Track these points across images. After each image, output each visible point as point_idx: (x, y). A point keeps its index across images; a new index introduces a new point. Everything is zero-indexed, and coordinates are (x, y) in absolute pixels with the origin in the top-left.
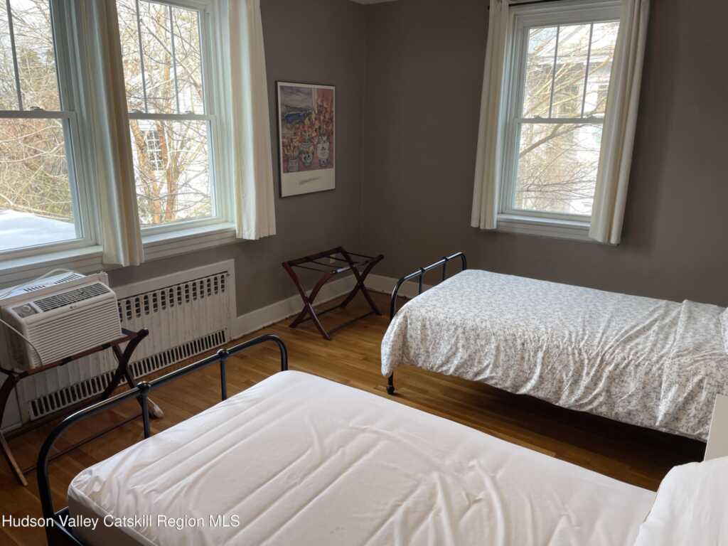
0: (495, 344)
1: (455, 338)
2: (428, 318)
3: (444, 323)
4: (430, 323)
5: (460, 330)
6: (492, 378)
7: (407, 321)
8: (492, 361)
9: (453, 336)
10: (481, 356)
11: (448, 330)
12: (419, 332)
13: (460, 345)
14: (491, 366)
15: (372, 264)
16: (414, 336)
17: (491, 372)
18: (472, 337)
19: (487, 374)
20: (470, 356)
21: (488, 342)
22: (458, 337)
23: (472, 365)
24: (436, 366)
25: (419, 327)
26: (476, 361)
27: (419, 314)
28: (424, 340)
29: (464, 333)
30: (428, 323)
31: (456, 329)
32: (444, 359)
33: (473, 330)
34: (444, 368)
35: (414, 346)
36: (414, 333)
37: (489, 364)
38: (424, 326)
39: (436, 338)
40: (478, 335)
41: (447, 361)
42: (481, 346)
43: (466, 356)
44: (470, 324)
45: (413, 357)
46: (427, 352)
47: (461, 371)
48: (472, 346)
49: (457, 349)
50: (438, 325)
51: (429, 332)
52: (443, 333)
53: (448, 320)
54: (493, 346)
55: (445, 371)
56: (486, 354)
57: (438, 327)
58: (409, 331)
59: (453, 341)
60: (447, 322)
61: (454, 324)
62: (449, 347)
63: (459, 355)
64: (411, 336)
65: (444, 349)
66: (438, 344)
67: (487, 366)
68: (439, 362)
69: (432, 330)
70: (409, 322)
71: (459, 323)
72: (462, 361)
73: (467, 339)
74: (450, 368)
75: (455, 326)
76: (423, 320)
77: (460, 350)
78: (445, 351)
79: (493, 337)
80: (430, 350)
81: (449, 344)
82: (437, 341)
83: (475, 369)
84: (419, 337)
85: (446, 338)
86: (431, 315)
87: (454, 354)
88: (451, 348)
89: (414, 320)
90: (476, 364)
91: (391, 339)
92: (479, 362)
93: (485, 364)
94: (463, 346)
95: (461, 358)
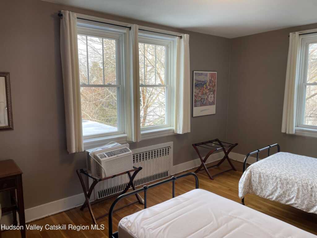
0: (297, 188)
1: (276, 183)
2: (262, 173)
3: (270, 175)
4: (263, 175)
5: (279, 180)
6: (296, 204)
7: (251, 173)
8: (296, 195)
9: (275, 182)
10: (289, 193)
11: (272, 179)
12: (257, 179)
13: (279, 186)
14: (295, 198)
15: (232, 147)
16: (255, 180)
17: (295, 201)
18: (285, 183)
19: (293, 201)
20: (284, 192)
21: (293, 186)
22: (277, 183)
23: (285, 197)
24: (266, 196)
25: (257, 177)
26: (287, 195)
27: (257, 170)
28: (260, 182)
29: (280, 181)
30: (262, 175)
31: (276, 179)
32: (270, 192)
33: (285, 180)
34: (270, 197)
35: (255, 185)
36: (255, 179)
37: (294, 197)
38: (260, 177)
39: (266, 182)
40: (288, 183)
41: (272, 194)
42: (290, 187)
43: (282, 192)
44: (283, 177)
45: (255, 190)
46: (262, 188)
47: (279, 199)
48: (285, 188)
49: (277, 188)
50: (267, 176)
51: (263, 179)
52: (269, 180)
53: (272, 174)
54: (296, 188)
55: (271, 198)
56: (292, 192)
57: (267, 177)
58: (252, 178)
59: (275, 184)
60: (272, 175)
61: (275, 176)
62: (273, 187)
63: (278, 191)
64: (253, 181)
65: (270, 188)
66: (267, 185)
67: (293, 198)
68: (267, 194)
69: (264, 178)
70: (252, 174)
71: (277, 176)
72: (280, 194)
73: (282, 184)
74: (273, 197)
75: (276, 178)
76: (260, 173)
77: (279, 189)
78: (271, 189)
79: (296, 184)
80: (263, 188)
81: (273, 186)
82: (267, 184)
83: (287, 199)
84: (257, 181)
85: (271, 183)
86: (264, 171)
87: (276, 190)
88: (274, 188)
89: (255, 173)
90: (287, 196)
91: (244, 181)
92: (289, 196)
93: (292, 197)
94: (280, 187)
95: (279, 193)
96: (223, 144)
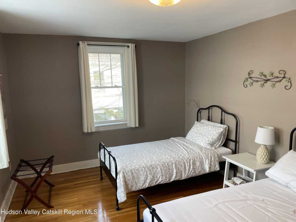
0: (160, 168)
1: (146, 172)
2: (133, 169)
3: (140, 168)
4: (134, 171)
5: (146, 168)
6: (162, 181)
8: (161, 174)
9: (145, 172)
10: (156, 175)
11: (142, 170)
12: (131, 176)
13: (148, 174)
14: (161, 177)
15: (50, 161)
16: (129, 178)
17: (162, 179)
18: (151, 169)
19: (160, 180)
20: (153, 176)
21: (157, 168)
22: (147, 171)
23: (154, 179)
24: (141, 187)
25: (130, 174)
26: (155, 177)
27: (128, 169)
28: (133, 178)
29: (148, 169)
30: (133, 171)
31: (145, 169)
32: (143, 182)
33: (151, 166)
34: (144, 186)
35: (130, 183)
36: (129, 177)
37: (160, 176)
38: (132, 173)
39: (138, 175)
40: (153, 168)
41: (145, 182)
42: (155, 171)
43: (152, 177)
44: (148, 165)
45: (131, 188)
46: (136, 183)
47: (150, 184)
48: (152, 173)
49: (147, 176)
50: (137, 170)
51: (135, 174)
52: (140, 172)
53: (140, 166)
54: (159, 169)
55: (145, 187)
56: (158, 173)
57: (137, 171)
58: (126, 178)
59: (145, 174)
60: (140, 167)
61: (143, 167)
63: (149, 178)
64: (128, 179)
65: (142, 178)
66: (139, 177)
67: (159, 177)
69: (136, 173)
70: (125, 174)
71: (145, 166)
73: (150, 170)
74: (146, 185)
75: (144, 168)
76: (131, 171)
77: (149, 176)
78: (143, 179)
79: (158, 166)
80: (137, 182)
81: (144, 175)
82: (139, 176)
83: (156, 180)
84: (132, 178)
85: (142, 174)
86: (133, 167)
87: (147, 178)
88: (145, 177)
89: (127, 172)
90: (155, 178)
92: (156, 177)
93: (158, 177)
94: (150, 174)
95: (150, 179)
96: (32, 163)
